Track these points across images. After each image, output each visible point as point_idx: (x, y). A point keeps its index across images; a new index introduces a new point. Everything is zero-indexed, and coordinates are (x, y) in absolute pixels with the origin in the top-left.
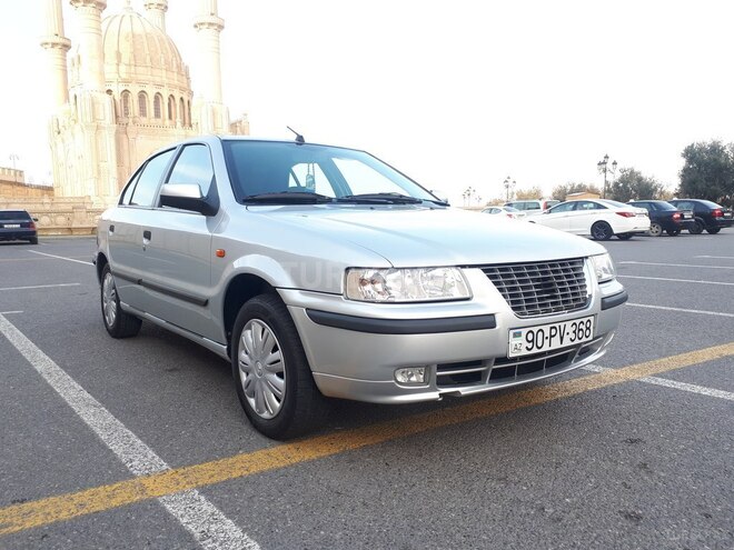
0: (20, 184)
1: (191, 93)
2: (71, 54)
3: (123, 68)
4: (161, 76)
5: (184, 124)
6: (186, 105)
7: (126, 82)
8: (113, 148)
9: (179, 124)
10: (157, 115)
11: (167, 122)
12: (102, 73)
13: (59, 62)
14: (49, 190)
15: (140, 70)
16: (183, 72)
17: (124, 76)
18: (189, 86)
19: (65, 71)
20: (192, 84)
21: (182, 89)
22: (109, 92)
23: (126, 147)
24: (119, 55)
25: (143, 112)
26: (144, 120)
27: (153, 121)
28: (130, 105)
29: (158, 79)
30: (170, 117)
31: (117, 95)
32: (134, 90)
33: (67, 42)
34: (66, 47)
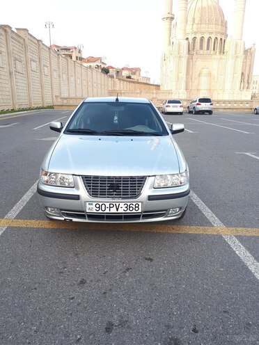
0: (147, 84)
1: (227, 36)
2: (174, 22)
3: (195, 26)
4: (213, 28)
5: (220, 53)
6: (223, 42)
7: (195, 33)
8: (186, 66)
9: (218, 53)
10: (208, 49)
11: (212, 52)
12: (185, 30)
13: (168, 26)
14: (158, 86)
15: (203, 26)
16: (224, 24)
17: (195, 30)
18: (226, 31)
19: (170, 31)
20: (228, 31)
21: (222, 34)
22: (187, 39)
23: (191, 66)
24: (194, 19)
25: (201, 47)
26: (201, 52)
27: (205, 52)
28: (196, 44)
29: (210, 30)
30: (214, 49)
31: (191, 40)
32: (199, 37)
33: (172, 16)
34: (172, 18)
